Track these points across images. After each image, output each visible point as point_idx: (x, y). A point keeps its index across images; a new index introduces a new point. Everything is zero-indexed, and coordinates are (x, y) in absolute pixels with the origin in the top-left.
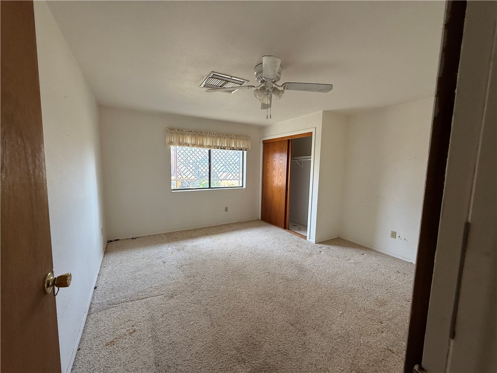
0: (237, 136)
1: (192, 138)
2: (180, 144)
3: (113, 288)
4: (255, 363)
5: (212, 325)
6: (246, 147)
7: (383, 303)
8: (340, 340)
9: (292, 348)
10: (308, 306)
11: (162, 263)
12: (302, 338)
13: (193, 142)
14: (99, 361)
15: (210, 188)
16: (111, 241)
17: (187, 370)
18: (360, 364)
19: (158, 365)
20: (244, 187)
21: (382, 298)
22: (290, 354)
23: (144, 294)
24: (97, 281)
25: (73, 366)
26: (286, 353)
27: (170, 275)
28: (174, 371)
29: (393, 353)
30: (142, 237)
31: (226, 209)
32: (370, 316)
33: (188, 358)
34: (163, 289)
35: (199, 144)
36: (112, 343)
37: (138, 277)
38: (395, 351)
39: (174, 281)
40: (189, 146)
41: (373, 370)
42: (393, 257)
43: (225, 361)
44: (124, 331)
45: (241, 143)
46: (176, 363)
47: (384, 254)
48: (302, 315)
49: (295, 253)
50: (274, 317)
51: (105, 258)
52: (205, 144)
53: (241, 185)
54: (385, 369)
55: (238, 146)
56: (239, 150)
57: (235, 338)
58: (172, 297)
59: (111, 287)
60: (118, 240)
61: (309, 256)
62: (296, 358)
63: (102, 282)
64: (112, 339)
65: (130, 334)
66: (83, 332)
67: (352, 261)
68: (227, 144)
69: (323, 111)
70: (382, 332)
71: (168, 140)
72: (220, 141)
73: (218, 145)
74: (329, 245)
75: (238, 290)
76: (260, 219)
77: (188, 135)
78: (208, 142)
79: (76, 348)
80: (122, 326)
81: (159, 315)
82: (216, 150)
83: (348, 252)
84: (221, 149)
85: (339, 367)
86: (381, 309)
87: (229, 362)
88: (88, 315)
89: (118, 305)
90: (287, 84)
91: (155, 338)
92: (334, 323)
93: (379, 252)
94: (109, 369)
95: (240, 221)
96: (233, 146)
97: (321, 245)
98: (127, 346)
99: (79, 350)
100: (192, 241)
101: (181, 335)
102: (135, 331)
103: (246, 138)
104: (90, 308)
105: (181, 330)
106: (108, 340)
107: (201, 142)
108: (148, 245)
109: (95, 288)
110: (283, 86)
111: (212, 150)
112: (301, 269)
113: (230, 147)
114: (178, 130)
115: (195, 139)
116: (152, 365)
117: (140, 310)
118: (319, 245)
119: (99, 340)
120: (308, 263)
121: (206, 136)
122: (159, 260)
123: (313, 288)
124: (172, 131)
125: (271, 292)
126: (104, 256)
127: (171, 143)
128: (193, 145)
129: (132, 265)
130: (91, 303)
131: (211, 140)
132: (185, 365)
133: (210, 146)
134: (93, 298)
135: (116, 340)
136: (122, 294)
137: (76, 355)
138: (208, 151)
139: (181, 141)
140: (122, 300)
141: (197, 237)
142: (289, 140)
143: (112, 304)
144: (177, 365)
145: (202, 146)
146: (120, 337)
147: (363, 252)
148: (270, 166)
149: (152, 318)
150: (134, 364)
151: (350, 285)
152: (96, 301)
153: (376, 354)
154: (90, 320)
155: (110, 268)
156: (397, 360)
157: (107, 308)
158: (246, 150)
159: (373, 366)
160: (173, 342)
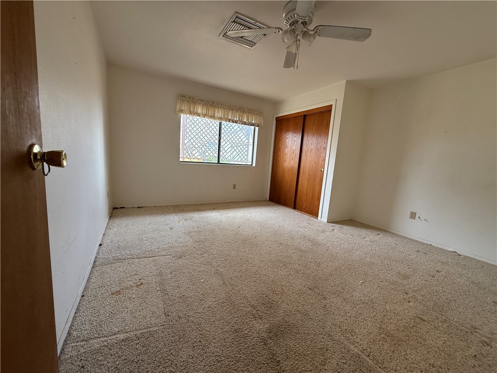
0: (250, 110)
1: (203, 107)
2: (191, 113)
3: (119, 246)
4: (273, 320)
5: (224, 284)
6: (259, 122)
7: (406, 277)
8: (364, 305)
9: (312, 310)
10: (326, 274)
11: (169, 229)
12: (322, 301)
13: (204, 112)
14: (104, 307)
15: (218, 163)
16: (117, 208)
17: (199, 321)
18: (389, 329)
19: (168, 315)
20: (254, 165)
21: (404, 272)
22: (311, 314)
23: (151, 253)
24: (102, 239)
25: (77, 310)
26: (306, 313)
27: (178, 240)
28: (185, 321)
29: (424, 320)
30: (148, 207)
31: (234, 187)
32: (393, 287)
33: (200, 311)
34: (171, 251)
35: (210, 114)
36: (118, 293)
37: (145, 239)
38: (426, 319)
39: (181, 245)
40: (199, 116)
41: (404, 335)
42: (410, 239)
43: (241, 316)
44: (130, 283)
45: (254, 118)
46: (187, 314)
47: (400, 236)
48: (319, 281)
49: (307, 229)
50: (290, 281)
51: (111, 221)
52: (216, 115)
53: (251, 164)
54: (417, 335)
55: (250, 121)
56: (251, 125)
57: (250, 296)
58: (180, 257)
59: (116, 245)
60: (124, 208)
61: (322, 232)
62: (317, 318)
63: (107, 240)
64: (118, 289)
65: (137, 286)
66: (87, 282)
67: (368, 240)
68: (239, 118)
69: (347, 81)
70: (409, 302)
71: (178, 108)
72: (232, 113)
73: (230, 118)
74: (342, 225)
75: (250, 256)
76: (268, 199)
77: (200, 104)
78: (219, 113)
79: (80, 294)
80: (129, 279)
81: (167, 272)
82: (228, 123)
83: (363, 232)
84: (233, 122)
85: (367, 330)
86: (405, 282)
87: (244, 318)
88: (93, 267)
89: (124, 261)
90: (320, 28)
91: (164, 291)
92: (355, 290)
93: (395, 234)
94: (114, 315)
95: (248, 200)
96: (245, 120)
97: (333, 224)
98: (134, 297)
99: (82, 296)
100: (199, 213)
101: (192, 290)
102: (142, 284)
103: (258, 113)
104: (95, 262)
105: (191, 286)
106: (114, 290)
107: (213, 112)
108: (154, 214)
109: (100, 245)
110: (315, 30)
111: (223, 122)
112: (315, 243)
113: (241, 121)
114: (190, 98)
115: (207, 109)
116: (162, 315)
117: (148, 266)
118: (331, 224)
119: (104, 289)
120: (321, 238)
121: (218, 107)
122: (167, 226)
123: (329, 260)
124: (184, 98)
125: (284, 260)
126: (109, 220)
127: (182, 111)
128: (204, 116)
129: (138, 229)
130: (96, 257)
131: (223, 111)
132: (197, 317)
133: (221, 119)
134: (98, 253)
135: (122, 291)
136: (128, 252)
137: (80, 301)
138: (219, 123)
139: (192, 110)
140: (128, 257)
141: (204, 210)
142: (305, 116)
143: (118, 260)
144: (189, 316)
145: (213, 117)
146: (127, 288)
147: (379, 233)
148: (283, 143)
149: (160, 274)
150: (142, 313)
151: (368, 259)
152: (101, 256)
153: (405, 321)
154: (95, 271)
155: (115, 230)
156: (430, 328)
157: (112, 263)
158: (258, 126)
159: (403, 331)
160: (184, 296)
